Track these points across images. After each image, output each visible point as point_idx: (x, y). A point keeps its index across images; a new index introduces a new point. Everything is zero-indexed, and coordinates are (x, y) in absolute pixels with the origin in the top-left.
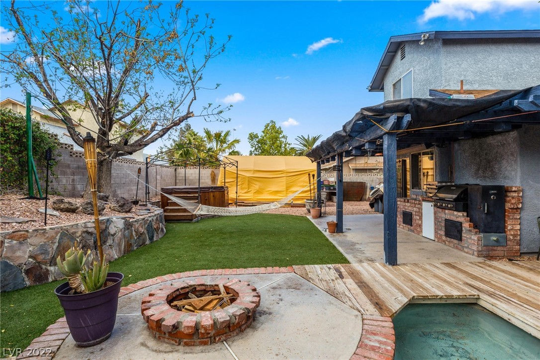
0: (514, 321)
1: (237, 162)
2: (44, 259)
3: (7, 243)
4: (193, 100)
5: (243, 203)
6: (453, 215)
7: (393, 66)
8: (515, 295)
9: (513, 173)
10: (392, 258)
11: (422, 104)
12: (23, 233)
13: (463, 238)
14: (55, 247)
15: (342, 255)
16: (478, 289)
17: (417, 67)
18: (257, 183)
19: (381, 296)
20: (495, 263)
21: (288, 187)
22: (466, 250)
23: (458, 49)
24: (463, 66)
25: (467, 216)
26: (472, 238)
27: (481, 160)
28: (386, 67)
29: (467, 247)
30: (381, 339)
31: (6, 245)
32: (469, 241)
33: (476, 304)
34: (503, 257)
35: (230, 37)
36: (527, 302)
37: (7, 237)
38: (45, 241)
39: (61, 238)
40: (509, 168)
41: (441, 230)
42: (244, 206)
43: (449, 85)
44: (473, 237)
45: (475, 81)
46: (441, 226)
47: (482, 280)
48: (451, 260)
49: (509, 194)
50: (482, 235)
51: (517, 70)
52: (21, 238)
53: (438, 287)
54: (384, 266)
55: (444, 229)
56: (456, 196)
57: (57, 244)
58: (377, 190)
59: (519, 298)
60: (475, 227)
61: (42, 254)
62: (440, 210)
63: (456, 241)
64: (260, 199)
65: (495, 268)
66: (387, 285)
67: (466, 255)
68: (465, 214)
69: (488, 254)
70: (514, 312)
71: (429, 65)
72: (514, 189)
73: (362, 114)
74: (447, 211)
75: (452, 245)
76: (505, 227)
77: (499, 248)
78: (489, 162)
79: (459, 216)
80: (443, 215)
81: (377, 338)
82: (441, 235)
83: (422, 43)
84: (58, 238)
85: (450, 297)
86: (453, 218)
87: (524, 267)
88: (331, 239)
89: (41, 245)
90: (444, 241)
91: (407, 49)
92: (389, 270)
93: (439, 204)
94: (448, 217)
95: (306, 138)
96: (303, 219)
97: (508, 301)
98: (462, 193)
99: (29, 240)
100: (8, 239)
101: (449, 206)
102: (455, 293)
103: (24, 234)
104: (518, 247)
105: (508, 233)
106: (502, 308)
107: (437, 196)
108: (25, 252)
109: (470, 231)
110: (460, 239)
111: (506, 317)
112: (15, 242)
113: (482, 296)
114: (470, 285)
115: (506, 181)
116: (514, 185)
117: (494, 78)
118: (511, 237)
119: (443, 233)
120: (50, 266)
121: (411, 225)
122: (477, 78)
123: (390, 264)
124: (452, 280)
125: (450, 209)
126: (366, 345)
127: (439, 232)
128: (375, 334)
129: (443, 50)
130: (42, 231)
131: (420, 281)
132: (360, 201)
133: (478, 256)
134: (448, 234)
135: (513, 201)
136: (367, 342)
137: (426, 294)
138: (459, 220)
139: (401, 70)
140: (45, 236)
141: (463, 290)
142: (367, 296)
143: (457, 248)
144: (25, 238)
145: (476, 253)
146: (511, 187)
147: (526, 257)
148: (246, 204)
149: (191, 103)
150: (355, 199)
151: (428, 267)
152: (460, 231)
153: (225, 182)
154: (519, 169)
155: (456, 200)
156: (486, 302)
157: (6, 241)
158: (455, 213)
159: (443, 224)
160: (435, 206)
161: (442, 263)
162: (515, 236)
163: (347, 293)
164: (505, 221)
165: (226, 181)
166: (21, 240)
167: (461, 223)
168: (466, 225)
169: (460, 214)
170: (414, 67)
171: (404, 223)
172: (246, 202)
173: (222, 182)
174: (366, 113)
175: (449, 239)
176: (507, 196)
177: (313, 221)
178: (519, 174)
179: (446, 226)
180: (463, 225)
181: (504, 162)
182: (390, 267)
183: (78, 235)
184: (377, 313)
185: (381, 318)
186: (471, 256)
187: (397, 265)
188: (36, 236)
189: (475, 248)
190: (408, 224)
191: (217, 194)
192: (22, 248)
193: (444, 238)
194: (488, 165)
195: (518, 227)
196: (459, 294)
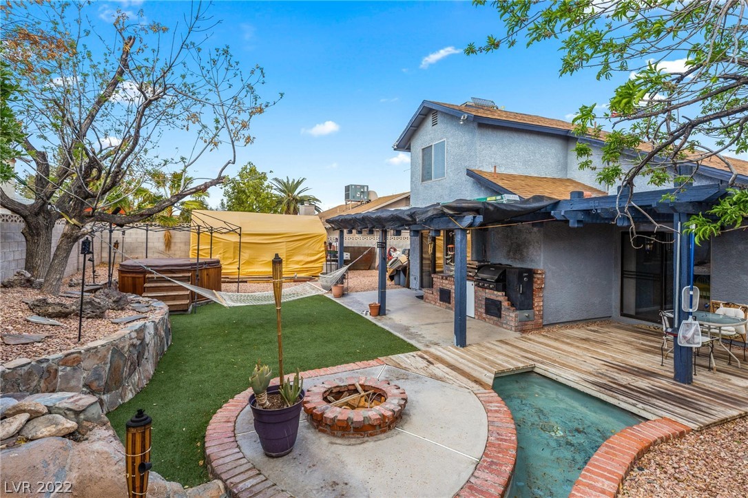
0: (560, 380)
1: (240, 228)
2: (99, 386)
3: (61, 371)
4: (229, 163)
5: (228, 278)
6: (494, 294)
7: (422, 129)
8: (555, 361)
9: (538, 258)
10: (462, 341)
11: (490, 208)
12: (76, 355)
13: (502, 315)
14: (107, 369)
15: (405, 342)
16: (533, 360)
17: (451, 140)
18: (247, 251)
19: (474, 375)
20: (530, 336)
21: (289, 256)
22: (505, 326)
23: (489, 132)
24: (493, 149)
25: (505, 296)
26: (511, 316)
27: (512, 244)
28: (415, 128)
29: (506, 324)
30: (496, 404)
31: (60, 373)
32: (508, 318)
33: (532, 372)
34: (532, 330)
35: (282, 95)
36: (564, 365)
37: (61, 363)
38: (98, 362)
39: (112, 357)
40: (535, 253)
41: (481, 308)
42: (228, 282)
43: (482, 166)
44: (511, 314)
45: (502, 164)
46: (482, 304)
47: (531, 353)
48: (502, 338)
49: (535, 276)
50: (518, 312)
51: (532, 158)
52: (73, 362)
53: (507, 362)
54: (457, 349)
55: (484, 307)
56: (497, 277)
57: (109, 365)
58: (396, 260)
59: (558, 362)
60: (512, 305)
61: (96, 379)
62: (481, 289)
63: (495, 318)
64: (250, 273)
65: (534, 341)
66: (471, 365)
67: (506, 330)
68: (504, 293)
69: (523, 329)
70: (560, 373)
71: (463, 141)
72: (539, 272)
73: (442, 211)
74: (487, 291)
75: (492, 322)
76: (533, 304)
77: (529, 323)
78: (519, 246)
79: (499, 296)
80: (484, 295)
81: (493, 404)
82: (481, 313)
83: (461, 123)
84: (109, 356)
85: (518, 368)
86: (493, 297)
87: (552, 338)
88: (379, 324)
89: (94, 369)
90: (484, 318)
91: (439, 118)
92: (462, 352)
93: (481, 284)
94: (488, 296)
95: (285, 181)
96: (320, 298)
97: (554, 366)
98: (500, 275)
99: (82, 364)
100: (62, 365)
101: (491, 286)
102: (521, 365)
103: (77, 357)
104: (541, 320)
105: (535, 309)
106: (553, 372)
107: (478, 276)
108: (79, 380)
109: (509, 309)
110: (500, 316)
111: (554, 377)
112: (68, 368)
113: (538, 365)
114: (525, 357)
115: (533, 264)
116: (538, 268)
117: (516, 164)
118: (537, 313)
119: (483, 311)
120: (104, 394)
121: (450, 303)
122: (504, 162)
123: (461, 346)
124: (512, 355)
125: (491, 289)
126: (491, 410)
127: (480, 310)
128: (491, 402)
129: (478, 132)
130: (94, 350)
131: (491, 358)
132: (369, 269)
133: (515, 331)
134: (487, 312)
135: (539, 282)
136: (490, 408)
137: (502, 369)
138: (499, 299)
139: (432, 136)
140: (97, 356)
141: (524, 362)
142: (465, 377)
143: (497, 324)
144: (79, 361)
145: (513, 329)
146: (537, 270)
147: (546, 328)
148: (232, 280)
149: (226, 166)
150: (362, 268)
151: (488, 345)
152: (500, 309)
153: (198, 250)
154: (542, 255)
155: (497, 281)
156: (540, 368)
157: (60, 368)
158: (496, 292)
159: (484, 303)
160: (476, 285)
161: (497, 341)
162: (539, 311)
163: (447, 376)
164: (533, 299)
165: (201, 247)
166: (75, 365)
167: (500, 302)
168: (505, 304)
169: (500, 294)
170: (447, 139)
171: (441, 300)
172: (231, 277)
173: (195, 249)
174: (446, 210)
175: (489, 316)
176: (534, 277)
177: (338, 301)
178: (542, 259)
179: (486, 304)
180: (503, 304)
181: (531, 247)
182: (462, 349)
183: (126, 350)
184: (480, 388)
185: (487, 391)
186: (509, 331)
187: (466, 346)
188: (89, 357)
189: (512, 324)
190: (446, 302)
191: (212, 272)
192: (76, 375)
193: (484, 315)
194: (517, 249)
195: (541, 304)
196: (523, 365)
